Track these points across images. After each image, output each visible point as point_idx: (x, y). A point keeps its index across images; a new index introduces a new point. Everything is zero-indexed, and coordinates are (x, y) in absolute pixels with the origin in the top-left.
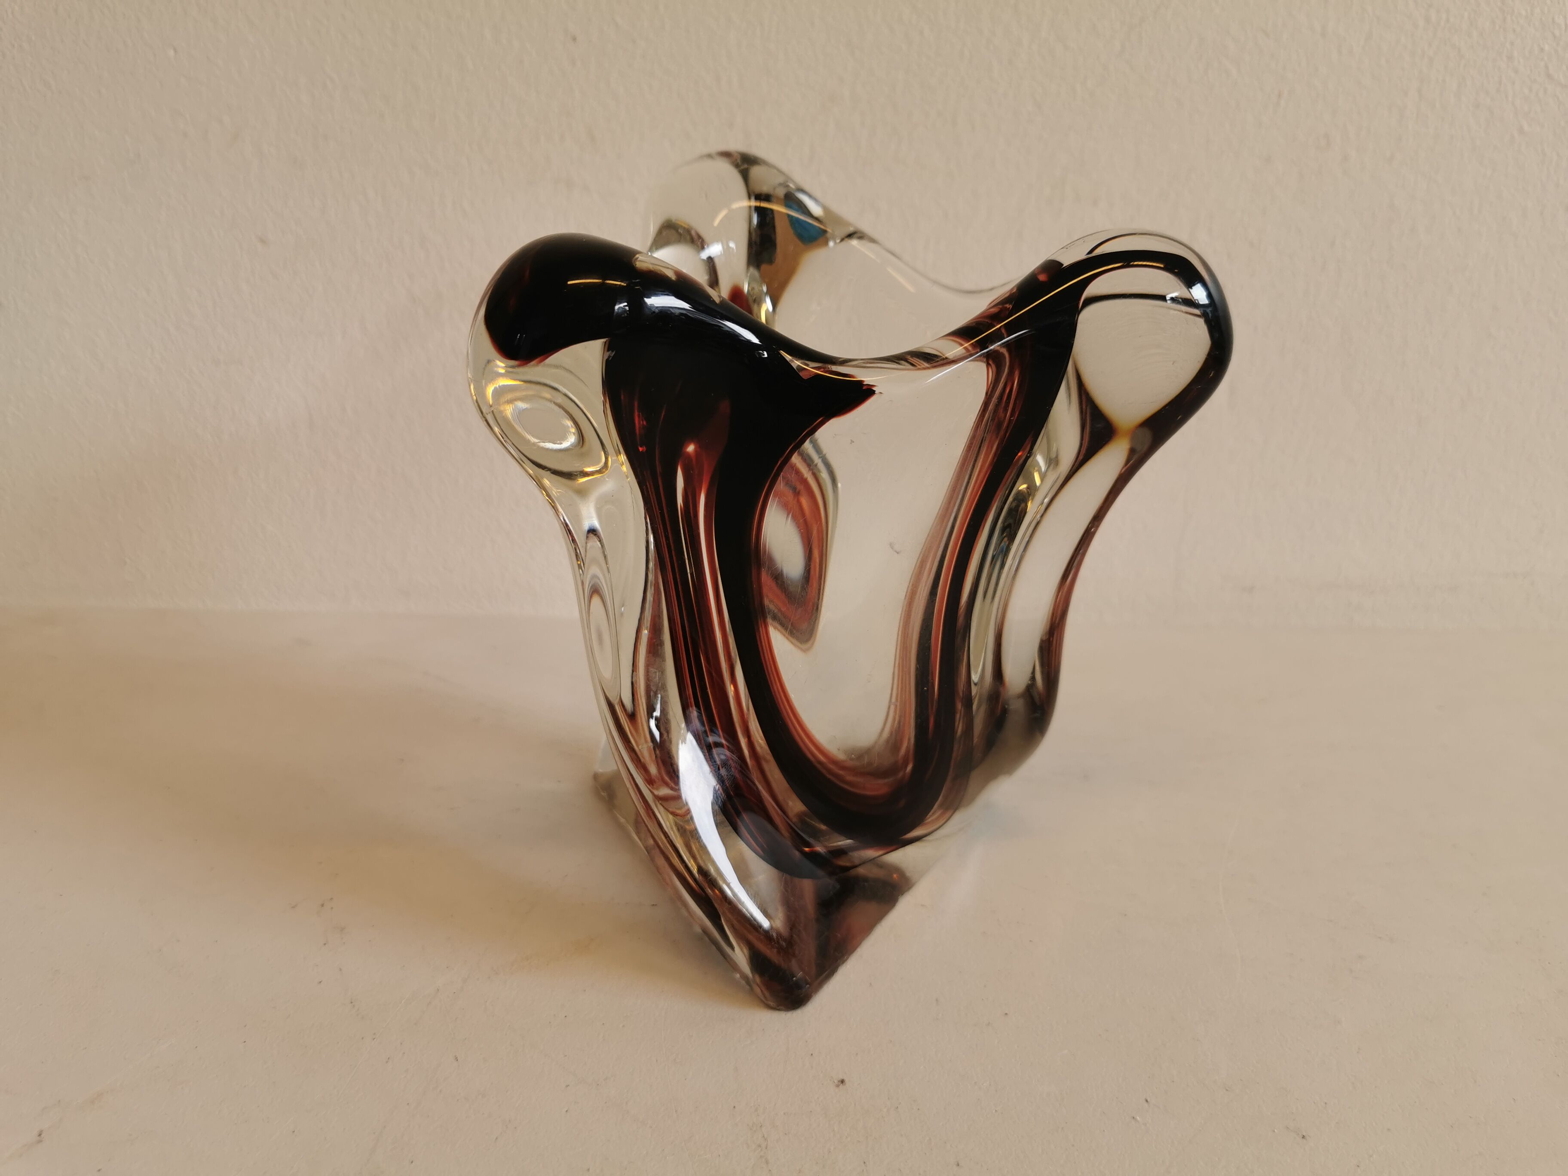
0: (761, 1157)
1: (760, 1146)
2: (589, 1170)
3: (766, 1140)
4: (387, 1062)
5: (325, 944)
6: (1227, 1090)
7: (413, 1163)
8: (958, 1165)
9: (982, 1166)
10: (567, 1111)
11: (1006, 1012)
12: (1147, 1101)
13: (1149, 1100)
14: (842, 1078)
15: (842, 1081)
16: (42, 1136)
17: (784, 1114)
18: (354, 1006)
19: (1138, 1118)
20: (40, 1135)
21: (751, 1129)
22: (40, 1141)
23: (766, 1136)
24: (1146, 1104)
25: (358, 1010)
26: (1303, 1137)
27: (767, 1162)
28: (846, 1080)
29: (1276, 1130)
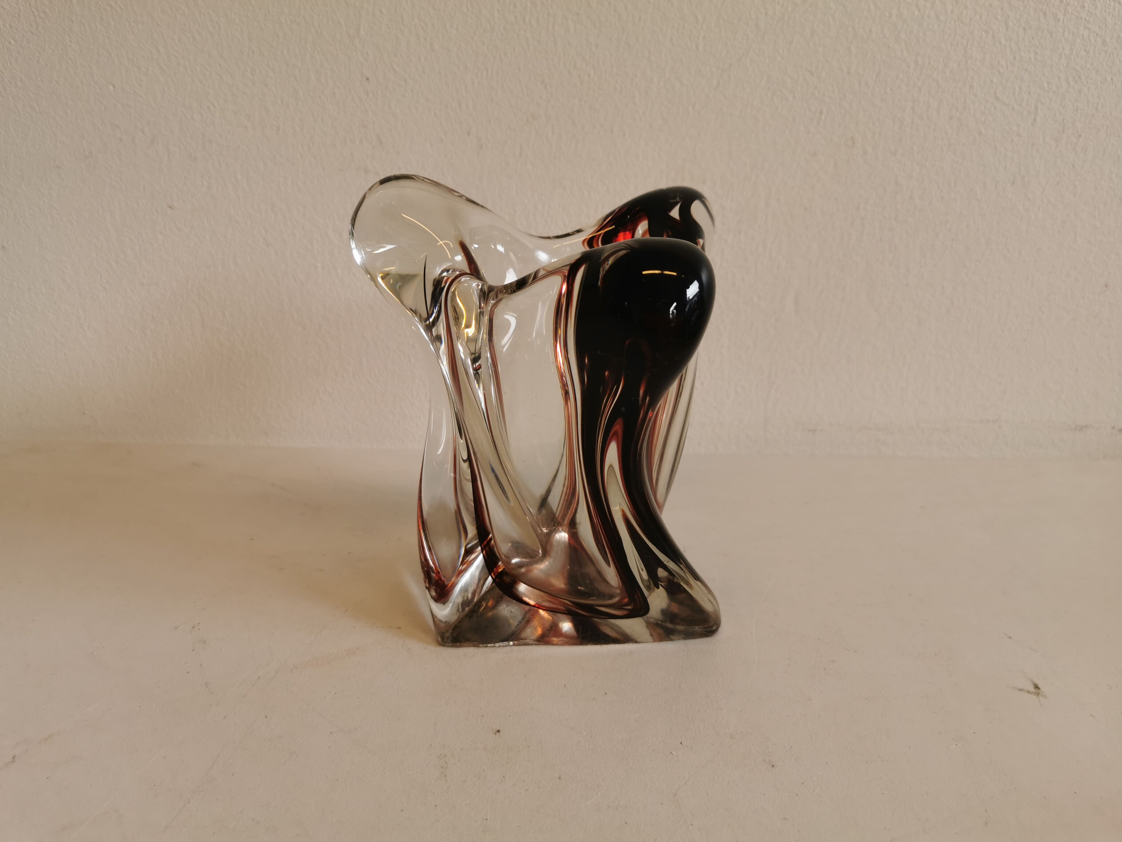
0: (443, 773)
1: (442, 767)
2: (338, 780)
3: (447, 764)
4: (224, 718)
5: (193, 650)
6: (732, 738)
7: (234, 775)
8: (560, 778)
9: (574, 779)
10: (329, 747)
11: (606, 692)
12: (681, 743)
13: (682, 743)
14: (499, 729)
15: (499, 731)
16: (15, 759)
17: (460, 749)
18: (207, 687)
19: (674, 753)
20: (14, 758)
21: (439, 758)
22: (13, 761)
23: (447, 762)
24: (680, 745)
25: (210, 689)
26: (773, 766)
27: (446, 776)
28: (501, 730)
29: (757, 762)
